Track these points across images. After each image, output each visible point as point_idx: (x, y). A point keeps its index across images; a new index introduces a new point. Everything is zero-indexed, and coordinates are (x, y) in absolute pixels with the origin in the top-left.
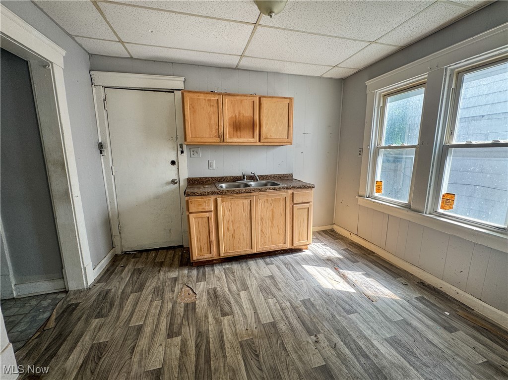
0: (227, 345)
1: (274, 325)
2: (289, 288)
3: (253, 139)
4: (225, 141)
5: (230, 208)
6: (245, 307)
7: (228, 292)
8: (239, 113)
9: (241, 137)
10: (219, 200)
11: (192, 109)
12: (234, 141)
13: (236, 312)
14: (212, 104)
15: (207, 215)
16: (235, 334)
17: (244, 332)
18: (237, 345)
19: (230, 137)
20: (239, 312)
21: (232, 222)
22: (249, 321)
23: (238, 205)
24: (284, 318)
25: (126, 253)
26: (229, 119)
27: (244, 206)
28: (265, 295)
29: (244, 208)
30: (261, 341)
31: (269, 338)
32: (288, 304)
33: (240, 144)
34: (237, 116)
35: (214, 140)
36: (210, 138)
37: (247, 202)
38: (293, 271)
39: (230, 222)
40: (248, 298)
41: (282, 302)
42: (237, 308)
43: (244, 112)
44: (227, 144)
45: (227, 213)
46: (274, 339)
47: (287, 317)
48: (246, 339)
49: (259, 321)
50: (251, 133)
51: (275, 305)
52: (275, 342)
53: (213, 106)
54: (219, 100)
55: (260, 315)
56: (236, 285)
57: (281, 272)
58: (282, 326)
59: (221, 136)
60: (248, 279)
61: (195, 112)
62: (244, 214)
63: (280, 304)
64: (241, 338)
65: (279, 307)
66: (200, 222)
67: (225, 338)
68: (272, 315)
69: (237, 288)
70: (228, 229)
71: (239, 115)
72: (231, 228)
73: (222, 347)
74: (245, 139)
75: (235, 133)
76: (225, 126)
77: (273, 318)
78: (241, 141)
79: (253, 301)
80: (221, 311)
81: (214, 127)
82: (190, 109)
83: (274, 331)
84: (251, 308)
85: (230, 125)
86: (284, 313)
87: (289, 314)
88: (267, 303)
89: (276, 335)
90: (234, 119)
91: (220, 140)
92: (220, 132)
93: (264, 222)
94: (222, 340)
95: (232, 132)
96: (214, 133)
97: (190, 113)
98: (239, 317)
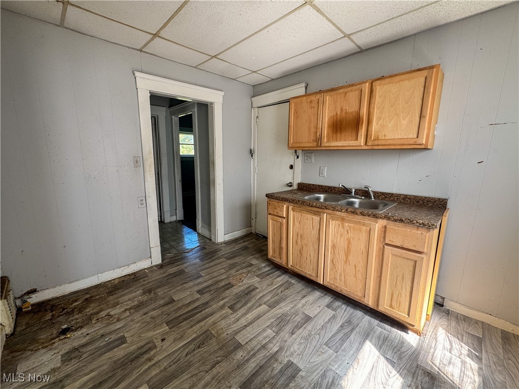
0: (202, 323)
1: (238, 346)
2: (302, 341)
3: (356, 142)
4: (322, 145)
5: (300, 220)
6: (247, 316)
7: (258, 297)
8: (342, 110)
9: (340, 140)
10: (290, 208)
11: (295, 114)
12: (331, 145)
13: (238, 313)
14: (313, 105)
15: (280, 220)
16: (214, 323)
17: (219, 328)
18: (204, 329)
19: (328, 141)
20: (239, 315)
21: (301, 236)
22: (232, 326)
23: (308, 219)
24: (252, 353)
25: (257, 235)
26: (329, 119)
27: (314, 222)
28: (275, 324)
29: (314, 224)
30: (215, 344)
31: (220, 349)
32: (275, 349)
33: (339, 148)
34: (339, 113)
35: (311, 145)
36: (308, 142)
37: (316, 218)
38: (340, 335)
39: (299, 236)
40: (260, 313)
41: (275, 342)
42: (243, 312)
43: (347, 108)
44: (325, 148)
45: (297, 224)
46: (222, 352)
47: (254, 355)
48: (213, 332)
49: (236, 333)
50: (354, 134)
51: (265, 338)
52: (218, 355)
53: (314, 107)
54: (320, 100)
55: (245, 330)
56: (271, 298)
57: (327, 322)
58: (240, 355)
59: (319, 140)
60: (288, 302)
61: (297, 117)
62: (313, 232)
63: (270, 342)
64: (212, 329)
65: (264, 342)
66: (275, 225)
67: (208, 319)
68: (250, 341)
69: (268, 301)
70: (297, 242)
71: (341, 113)
72: (299, 241)
73: (200, 321)
74: (345, 142)
75: (335, 136)
76: (323, 128)
77: (247, 343)
78: (340, 145)
79: (259, 318)
80: (234, 304)
81: (313, 130)
82: (294, 114)
83: (230, 350)
84: (249, 321)
85: (329, 126)
86: (258, 350)
87: (260, 356)
88: (264, 330)
89: (226, 353)
90: (335, 118)
91: (317, 145)
92: (318, 135)
93: (337, 251)
94: (205, 318)
95: (331, 134)
96: (312, 138)
97: (294, 118)
98: (233, 318)
